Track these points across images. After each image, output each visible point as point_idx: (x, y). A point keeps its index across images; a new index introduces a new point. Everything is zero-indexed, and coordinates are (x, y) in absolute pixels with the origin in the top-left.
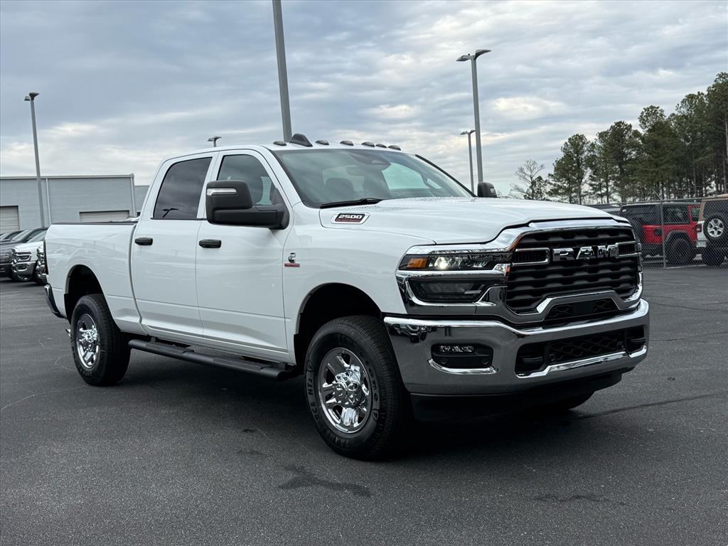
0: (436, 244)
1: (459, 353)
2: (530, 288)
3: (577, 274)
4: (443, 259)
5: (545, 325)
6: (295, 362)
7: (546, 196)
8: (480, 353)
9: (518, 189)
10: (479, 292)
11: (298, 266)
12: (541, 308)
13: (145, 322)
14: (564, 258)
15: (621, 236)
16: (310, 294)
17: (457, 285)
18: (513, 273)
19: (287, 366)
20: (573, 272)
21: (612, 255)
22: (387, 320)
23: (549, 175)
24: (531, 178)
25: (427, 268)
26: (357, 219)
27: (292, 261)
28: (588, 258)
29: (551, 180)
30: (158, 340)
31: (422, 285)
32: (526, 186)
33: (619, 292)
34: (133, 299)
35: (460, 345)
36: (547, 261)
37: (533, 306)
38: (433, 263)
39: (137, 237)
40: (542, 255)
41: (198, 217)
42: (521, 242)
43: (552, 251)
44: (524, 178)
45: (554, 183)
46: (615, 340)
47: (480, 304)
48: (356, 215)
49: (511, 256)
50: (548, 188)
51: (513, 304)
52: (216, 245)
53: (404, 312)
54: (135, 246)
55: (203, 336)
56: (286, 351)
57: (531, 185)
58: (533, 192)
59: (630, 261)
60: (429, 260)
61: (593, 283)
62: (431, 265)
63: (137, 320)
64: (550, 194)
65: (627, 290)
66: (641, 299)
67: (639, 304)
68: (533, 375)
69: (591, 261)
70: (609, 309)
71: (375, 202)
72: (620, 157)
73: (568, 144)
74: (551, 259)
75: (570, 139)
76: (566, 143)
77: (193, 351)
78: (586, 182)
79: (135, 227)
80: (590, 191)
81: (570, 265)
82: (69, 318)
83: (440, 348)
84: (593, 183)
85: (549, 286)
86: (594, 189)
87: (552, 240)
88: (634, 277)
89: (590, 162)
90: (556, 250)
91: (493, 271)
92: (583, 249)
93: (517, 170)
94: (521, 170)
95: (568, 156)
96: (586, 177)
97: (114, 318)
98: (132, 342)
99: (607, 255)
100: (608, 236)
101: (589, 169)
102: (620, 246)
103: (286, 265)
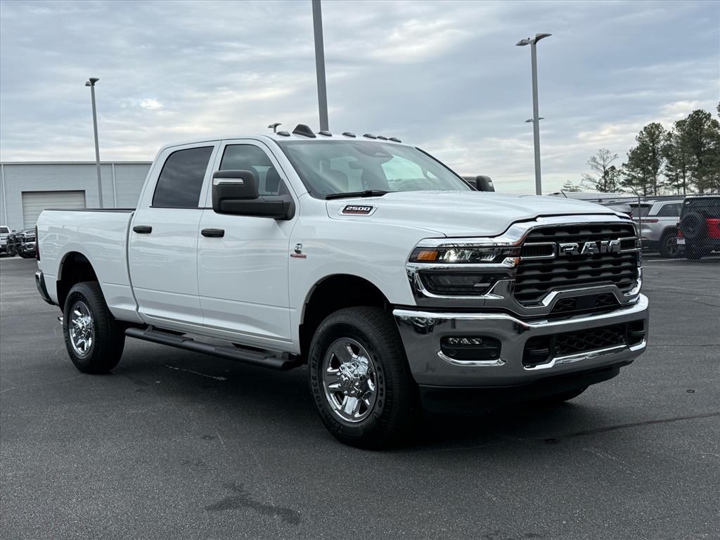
0: (446, 237)
1: (467, 345)
2: (537, 281)
3: (581, 269)
4: (452, 252)
5: (550, 318)
6: (299, 352)
7: (619, 186)
8: (489, 345)
9: (590, 180)
10: (488, 285)
11: (305, 257)
12: (547, 301)
13: (142, 310)
14: (569, 253)
15: (623, 231)
16: (316, 285)
17: (466, 278)
18: (520, 267)
19: (291, 355)
20: (577, 266)
21: (614, 251)
22: (396, 312)
23: (623, 165)
24: (604, 168)
25: (437, 261)
26: (366, 211)
27: (298, 252)
28: (592, 253)
29: (625, 170)
30: (155, 328)
31: (432, 277)
32: (598, 176)
33: (620, 286)
34: (130, 287)
35: (469, 338)
36: (553, 255)
37: (538, 300)
38: (443, 257)
39: (136, 225)
40: (548, 250)
41: (199, 206)
42: (528, 237)
43: (558, 245)
44: (596, 167)
45: (628, 173)
46: (616, 334)
47: (488, 296)
48: (365, 207)
49: (518, 250)
50: (622, 178)
51: (519, 297)
52: (219, 234)
53: (414, 304)
54: (133, 235)
55: (203, 325)
56: (290, 341)
57: (603, 175)
58: (606, 182)
59: (630, 256)
60: (439, 252)
61: (596, 277)
62: (441, 258)
63: (133, 308)
64: (624, 184)
65: (627, 285)
66: (640, 294)
67: (639, 299)
68: (538, 367)
69: (596, 256)
70: (610, 303)
71: (381, 194)
72: (697, 147)
73: (644, 133)
74: (557, 254)
75: (645, 128)
76: (641, 132)
77: (193, 340)
78: (661, 172)
79: (133, 215)
80: (665, 182)
81: (574, 260)
82: (61, 305)
83: (447, 340)
84: (670, 173)
85: (554, 280)
86: (670, 179)
87: (559, 234)
88: (634, 272)
89: (667, 151)
90: (562, 245)
91: (502, 265)
92: (587, 244)
93: (589, 159)
94: (594, 159)
95: (643, 147)
96: (662, 168)
97: (110, 305)
98: (129, 330)
99: (609, 251)
100: (610, 232)
101: (665, 158)
102: (622, 242)
103: (291, 256)
